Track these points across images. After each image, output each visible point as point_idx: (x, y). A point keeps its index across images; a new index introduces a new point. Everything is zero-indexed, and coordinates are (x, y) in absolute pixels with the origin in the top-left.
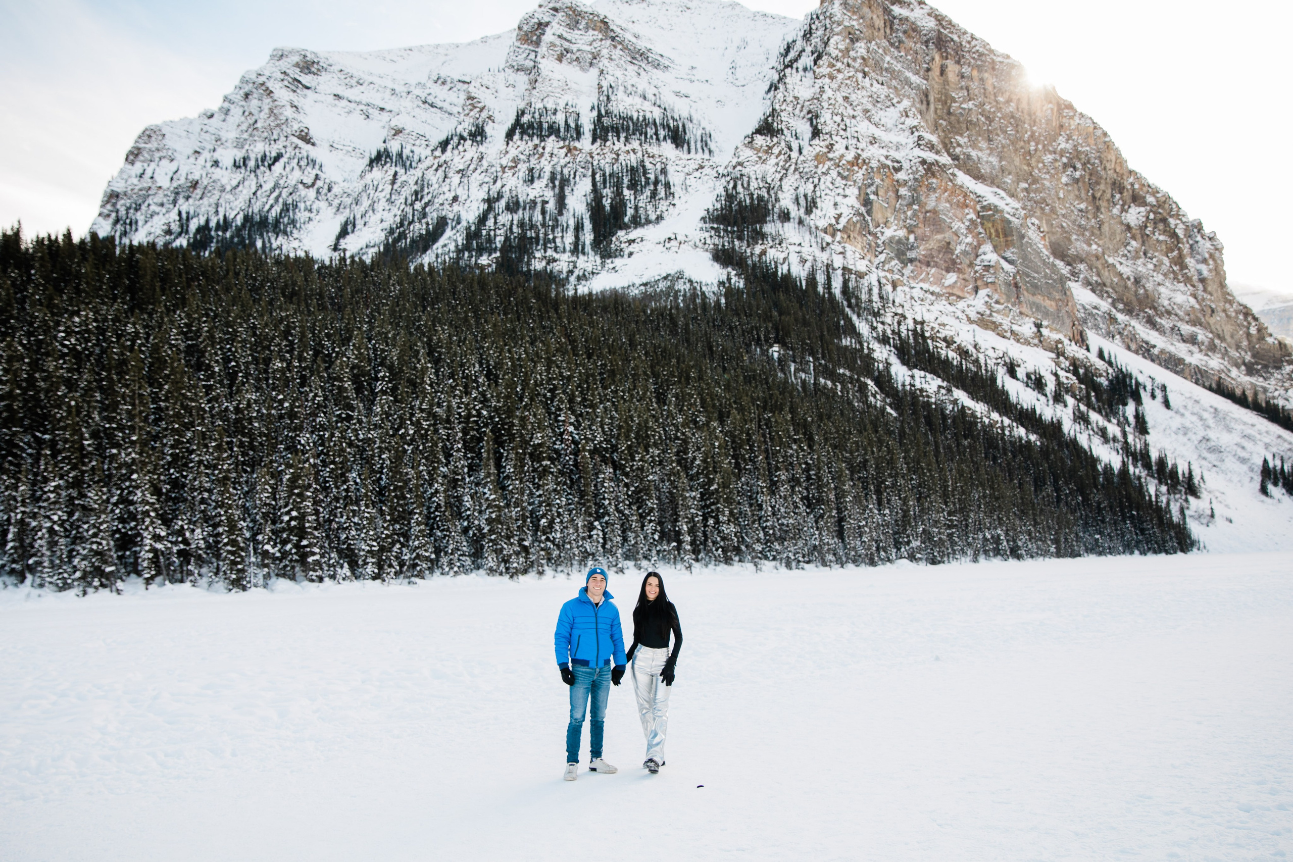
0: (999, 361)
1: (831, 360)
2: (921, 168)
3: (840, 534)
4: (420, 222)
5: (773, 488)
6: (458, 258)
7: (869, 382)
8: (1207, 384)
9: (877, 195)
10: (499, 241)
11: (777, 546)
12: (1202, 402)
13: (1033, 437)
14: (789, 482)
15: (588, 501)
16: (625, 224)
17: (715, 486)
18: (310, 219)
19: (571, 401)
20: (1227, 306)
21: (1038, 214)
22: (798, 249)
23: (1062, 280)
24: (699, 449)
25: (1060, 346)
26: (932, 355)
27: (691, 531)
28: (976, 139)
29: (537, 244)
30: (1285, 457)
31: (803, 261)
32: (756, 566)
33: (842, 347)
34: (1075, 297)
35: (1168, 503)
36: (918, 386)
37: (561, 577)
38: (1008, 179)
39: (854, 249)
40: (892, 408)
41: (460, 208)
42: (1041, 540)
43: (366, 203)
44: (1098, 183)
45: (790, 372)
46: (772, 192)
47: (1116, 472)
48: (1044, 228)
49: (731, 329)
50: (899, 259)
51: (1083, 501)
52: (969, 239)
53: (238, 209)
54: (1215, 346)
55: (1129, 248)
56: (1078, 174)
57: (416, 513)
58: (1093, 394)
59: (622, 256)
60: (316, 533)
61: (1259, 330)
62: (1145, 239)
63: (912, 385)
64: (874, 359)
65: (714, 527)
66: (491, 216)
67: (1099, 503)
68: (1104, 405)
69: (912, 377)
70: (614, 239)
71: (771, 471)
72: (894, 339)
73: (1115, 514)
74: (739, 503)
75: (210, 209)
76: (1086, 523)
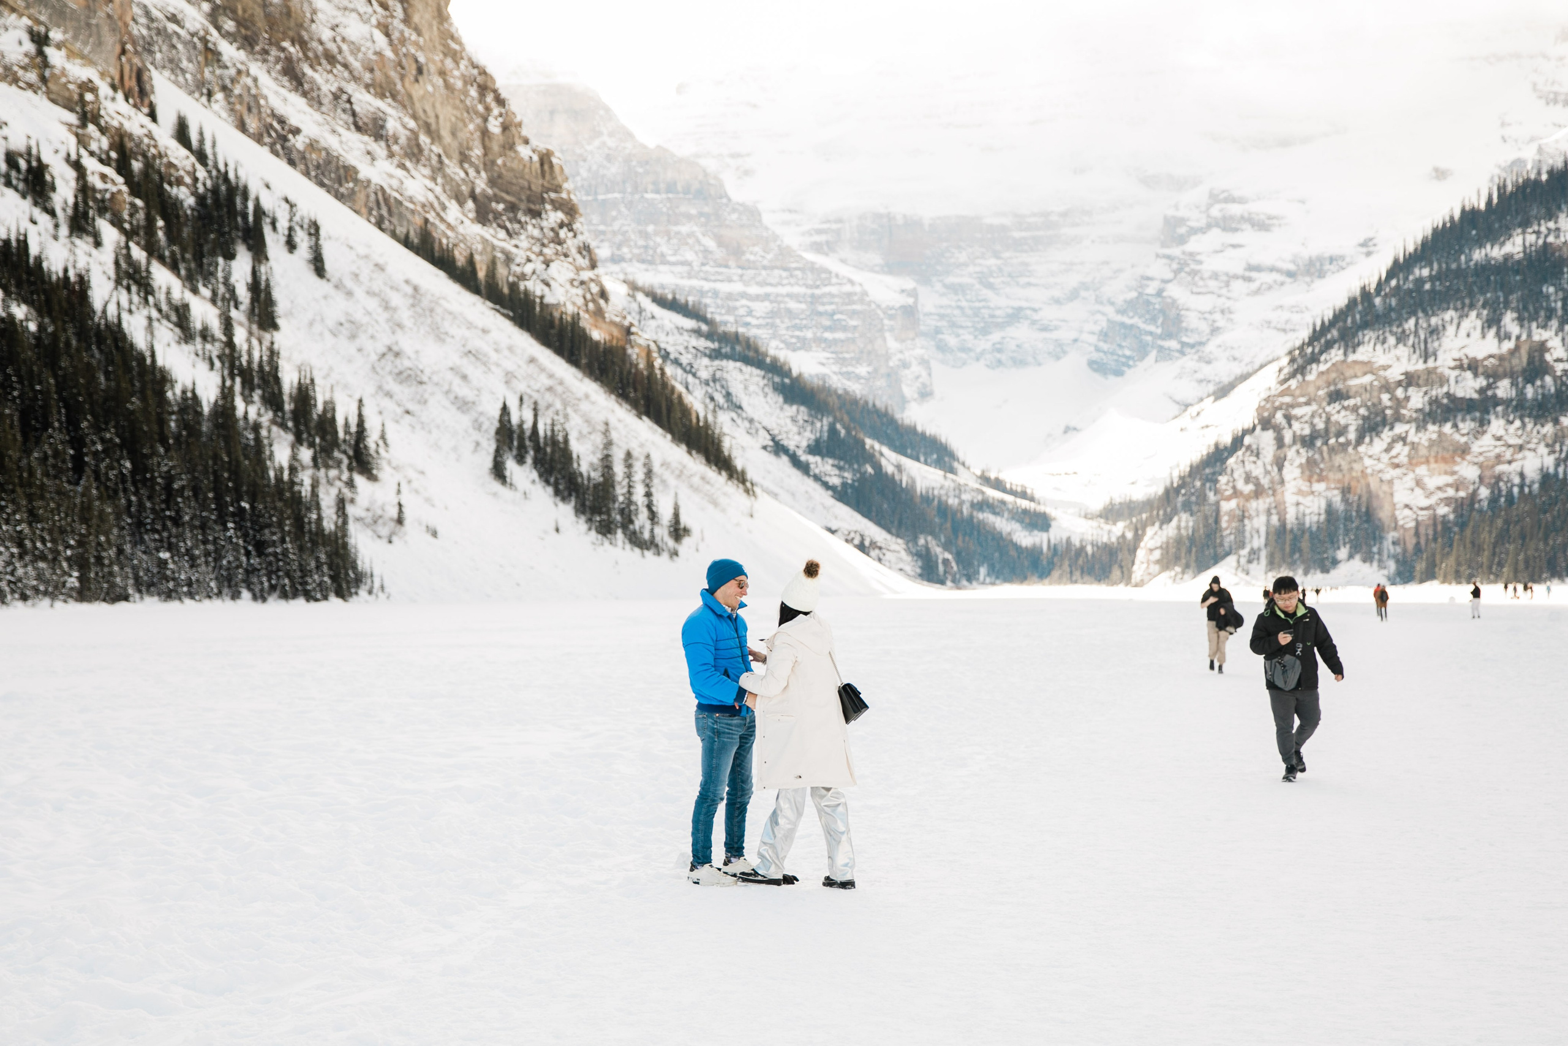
8: (401, 231)
12: (390, 269)
13: (21, 313)
20: (449, 63)
25: (89, 97)
30: (542, 406)
35: (314, 488)
42: (46, 559)
47: (206, 410)
51: (133, 472)
54: (421, 150)
58: (160, 223)
61: (505, 128)
67: (169, 479)
68: (183, 251)
73: (204, 506)
76: (140, 524)
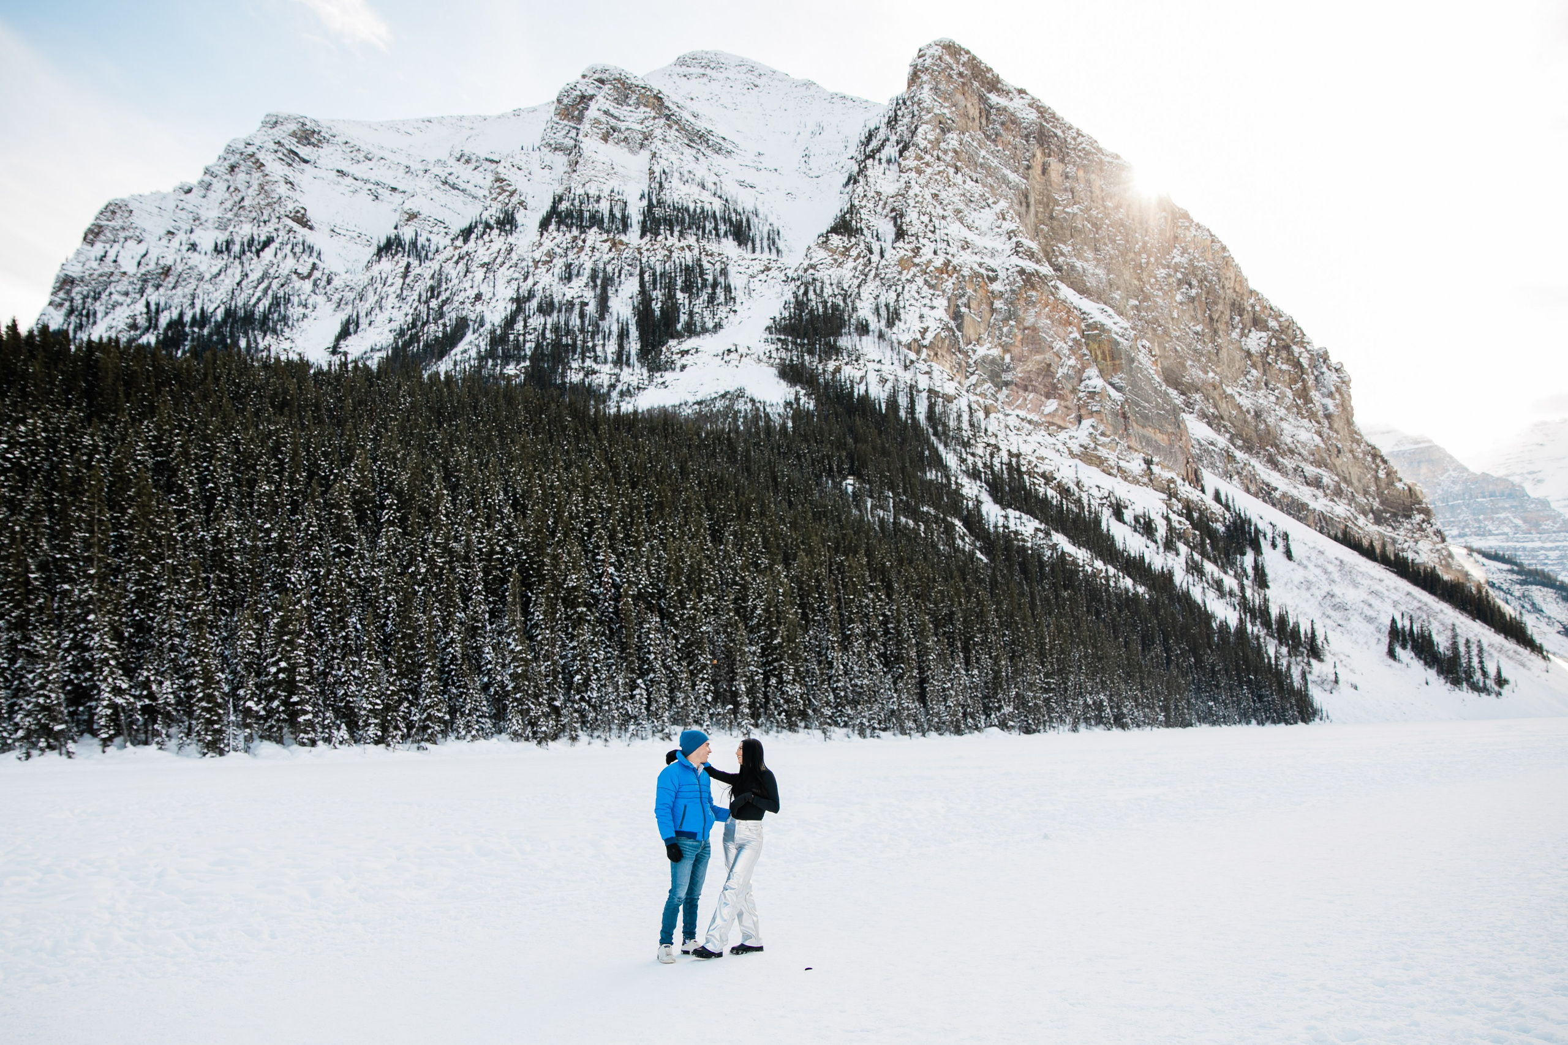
0: (1104, 501)
1: (913, 495)
2: (1018, 279)
3: (922, 698)
4: (436, 323)
5: (845, 643)
6: (480, 367)
7: (957, 522)
8: (1332, 533)
9: (969, 307)
10: (529, 347)
11: (849, 710)
12: (1326, 553)
13: (1141, 590)
14: (864, 636)
15: (631, 655)
16: (677, 331)
17: (779, 640)
18: (305, 316)
19: (612, 537)
20: (1355, 446)
21: (1149, 335)
22: (878, 366)
23: (1176, 411)
24: (760, 596)
25: (1172, 486)
26: (1028, 493)
27: (750, 692)
28: (1082, 248)
29: (574, 353)
30: (1415, 617)
31: (883, 381)
32: (824, 733)
33: (926, 481)
34: (1190, 431)
35: (1289, 667)
36: (1013, 528)
37: (598, 743)
38: (1117, 295)
39: (941, 368)
40: (982, 553)
41: (484, 308)
42: (1148, 707)
43: (372, 299)
44: (1215, 303)
45: (866, 508)
46: (848, 300)
47: (1232, 630)
48: (1157, 351)
49: (799, 457)
50: (992, 382)
51: (1195, 663)
52: (1072, 362)
53: (218, 302)
54: (1342, 491)
55: (1249, 377)
56: (1193, 292)
57: (427, 666)
58: (1208, 541)
59: (674, 370)
60: (309, 688)
61: (1388, 474)
62: (1266, 367)
63: (1005, 527)
64: (962, 496)
65: (776, 687)
66: (520, 318)
67: (1213, 666)
68: (1220, 554)
69: (1006, 517)
70: (664, 349)
71: (843, 623)
72: (985, 473)
73: (1230, 678)
74: (806, 660)
75: (184, 300)
76: (1199, 688)
